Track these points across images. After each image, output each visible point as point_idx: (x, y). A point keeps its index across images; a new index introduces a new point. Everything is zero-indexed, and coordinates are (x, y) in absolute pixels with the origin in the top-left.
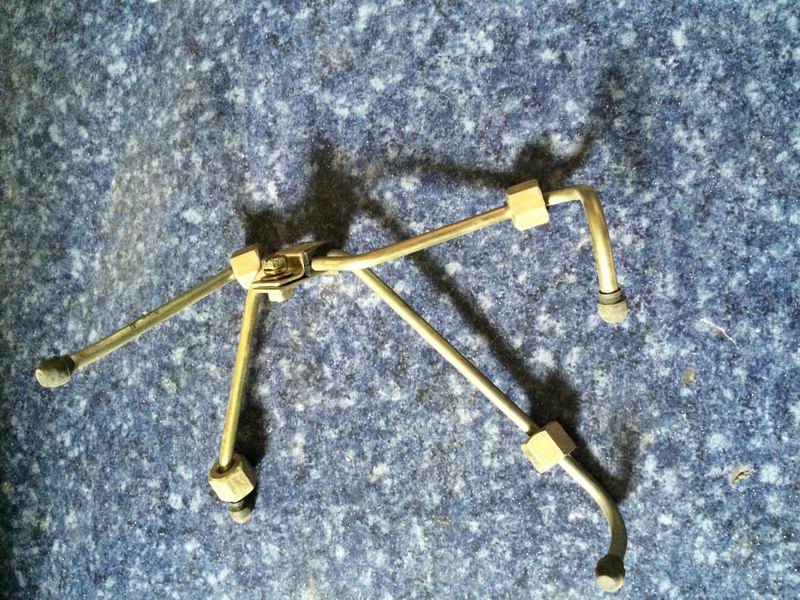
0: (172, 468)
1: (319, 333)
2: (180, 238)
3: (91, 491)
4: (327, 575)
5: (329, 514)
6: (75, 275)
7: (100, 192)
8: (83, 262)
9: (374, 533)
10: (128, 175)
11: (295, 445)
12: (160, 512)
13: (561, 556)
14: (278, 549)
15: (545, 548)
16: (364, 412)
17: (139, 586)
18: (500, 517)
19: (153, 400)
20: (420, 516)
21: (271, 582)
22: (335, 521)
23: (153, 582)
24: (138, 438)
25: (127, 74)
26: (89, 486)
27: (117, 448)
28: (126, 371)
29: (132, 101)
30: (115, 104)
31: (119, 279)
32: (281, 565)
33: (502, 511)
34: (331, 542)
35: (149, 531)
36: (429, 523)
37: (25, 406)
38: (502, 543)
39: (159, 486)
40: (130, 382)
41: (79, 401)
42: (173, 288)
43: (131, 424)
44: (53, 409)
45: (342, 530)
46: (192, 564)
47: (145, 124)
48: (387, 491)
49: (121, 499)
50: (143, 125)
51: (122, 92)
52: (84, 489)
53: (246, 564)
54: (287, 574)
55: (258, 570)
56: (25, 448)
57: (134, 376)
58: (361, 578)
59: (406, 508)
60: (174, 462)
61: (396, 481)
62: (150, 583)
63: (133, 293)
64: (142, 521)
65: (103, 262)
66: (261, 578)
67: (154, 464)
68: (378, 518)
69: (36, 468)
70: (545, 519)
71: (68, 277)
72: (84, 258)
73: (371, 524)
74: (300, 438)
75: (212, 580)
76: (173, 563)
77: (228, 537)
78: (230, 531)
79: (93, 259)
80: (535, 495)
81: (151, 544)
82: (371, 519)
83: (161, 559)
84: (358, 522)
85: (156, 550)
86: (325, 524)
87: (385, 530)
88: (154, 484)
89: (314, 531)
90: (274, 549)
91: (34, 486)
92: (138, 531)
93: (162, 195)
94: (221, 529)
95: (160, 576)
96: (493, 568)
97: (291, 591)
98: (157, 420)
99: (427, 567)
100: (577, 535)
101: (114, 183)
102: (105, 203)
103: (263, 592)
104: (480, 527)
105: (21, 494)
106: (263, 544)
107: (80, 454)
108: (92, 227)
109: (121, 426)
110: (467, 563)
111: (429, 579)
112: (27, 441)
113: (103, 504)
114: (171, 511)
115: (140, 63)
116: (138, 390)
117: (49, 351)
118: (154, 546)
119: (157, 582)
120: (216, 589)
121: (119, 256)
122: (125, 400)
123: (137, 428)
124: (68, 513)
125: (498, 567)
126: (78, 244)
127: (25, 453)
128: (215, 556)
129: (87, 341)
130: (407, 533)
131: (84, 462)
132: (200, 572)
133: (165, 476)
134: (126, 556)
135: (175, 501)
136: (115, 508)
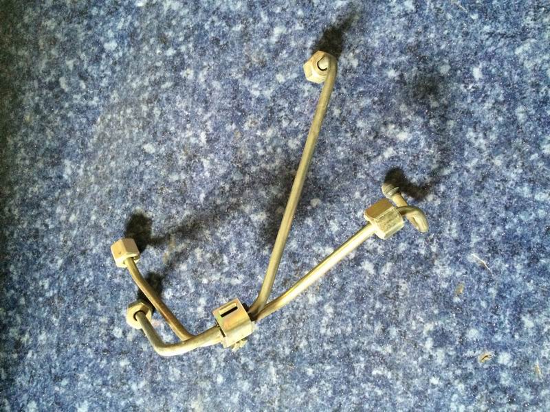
0: (118, 310)
1: (223, 234)
2: (140, 162)
3: (58, 320)
4: (210, 393)
5: (216, 353)
6: (65, 177)
7: (89, 125)
8: (72, 169)
9: (243, 368)
10: (109, 117)
11: (199, 305)
12: (106, 339)
13: (364, 397)
14: (179, 372)
15: (355, 391)
16: (247, 289)
17: (85, 386)
18: (328, 368)
19: (109, 265)
20: (275, 361)
21: (172, 394)
22: (219, 358)
23: (95, 384)
24: (96, 288)
25: (117, 50)
26: (57, 317)
27: (80, 294)
28: (92, 244)
29: (118, 68)
30: (106, 68)
31: (96, 183)
32: (180, 383)
33: (329, 363)
34: (215, 372)
35: (97, 350)
36: (281, 366)
37: (21, 258)
38: (327, 385)
39: (107, 322)
40: (94, 251)
41: (57, 260)
42: (131, 194)
43: (92, 279)
44: (39, 263)
45: (223, 364)
46: (122, 375)
47: (125, 84)
48: (256, 342)
49: (79, 328)
50: (123, 85)
51: (111, 62)
52: (54, 319)
53: (158, 379)
54: (183, 389)
55: (164, 384)
56: (17, 287)
57: (97, 248)
58: (232, 398)
59: (267, 355)
60: (120, 307)
61: (262, 336)
62: (92, 385)
63: (104, 193)
64: (92, 343)
65: (86, 171)
66: (166, 390)
67: (106, 306)
68: (248, 360)
69: (22, 301)
70: (357, 372)
71: (60, 177)
72: (73, 166)
73: (242, 362)
74: (203, 301)
75: (134, 387)
76: (110, 373)
77: (148, 360)
78: (151, 356)
79: (79, 168)
80: (352, 356)
81: (96, 359)
82: (243, 360)
83: (102, 369)
84: (234, 360)
85: (100, 363)
86: (212, 359)
87: (251, 368)
88: (104, 320)
89: (204, 363)
90: (177, 372)
91: (20, 313)
92: (89, 350)
93: (131, 132)
94: (145, 354)
95: (100, 381)
96: (319, 400)
97: (185, 401)
98: (111, 278)
99: (276, 395)
100: (377, 385)
101: (99, 120)
102: (92, 133)
103: (166, 399)
104: (314, 373)
105: (10, 317)
106: (170, 367)
107: (54, 295)
108: (81, 146)
109: (84, 280)
110: (303, 395)
111: (276, 403)
112: (19, 282)
113: (65, 330)
114: (113, 338)
115: (126, 44)
116: (99, 257)
117: (42, 224)
118: (99, 361)
119: (97, 385)
120: (137, 394)
121: (97, 168)
122: (89, 263)
123: (96, 282)
124: (41, 333)
125: (323, 400)
126: (70, 157)
127: (16, 290)
128: (138, 372)
129: (68, 221)
130: (266, 371)
131: (56, 300)
132: (127, 380)
133: (112, 315)
134: (78, 366)
135: (117, 332)
136: (74, 333)
